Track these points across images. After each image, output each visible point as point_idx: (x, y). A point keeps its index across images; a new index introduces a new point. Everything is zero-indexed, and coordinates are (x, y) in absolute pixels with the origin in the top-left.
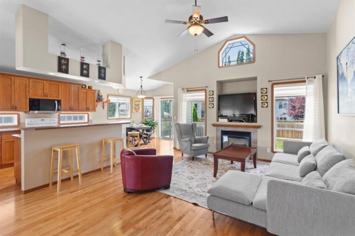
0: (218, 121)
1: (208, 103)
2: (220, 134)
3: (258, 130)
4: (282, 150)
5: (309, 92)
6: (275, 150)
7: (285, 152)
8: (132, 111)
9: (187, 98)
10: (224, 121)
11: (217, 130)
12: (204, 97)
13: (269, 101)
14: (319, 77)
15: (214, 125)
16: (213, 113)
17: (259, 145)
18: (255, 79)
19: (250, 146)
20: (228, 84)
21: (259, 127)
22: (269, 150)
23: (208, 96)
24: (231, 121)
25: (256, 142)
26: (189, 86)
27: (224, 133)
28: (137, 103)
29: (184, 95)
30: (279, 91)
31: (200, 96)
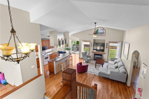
2: (94, 55)
5: (118, 45)
6: (108, 59)
7: (111, 60)
10: (95, 51)
13: (108, 47)
14: (121, 42)
15: (92, 52)
16: (92, 48)
17: (104, 58)
18: (105, 40)
19: (102, 58)
21: (105, 53)
22: (107, 59)
23: (91, 44)
24: (97, 51)
26: (85, 40)
27: (95, 54)
29: (83, 42)
30: (111, 44)
31: (88, 43)
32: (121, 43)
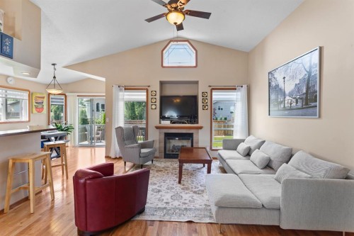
0: (160, 123)
1: (150, 104)
2: (163, 136)
3: (200, 130)
4: (222, 148)
5: (237, 97)
6: (213, 148)
7: (224, 149)
8: (30, 112)
9: (125, 97)
10: (167, 123)
11: (160, 133)
12: (145, 97)
13: (209, 104)
14: (245, 86)
15: (157, 128)
16: (154, 114)
17: (201, 144)
18: (197, 83)
19: (192, 146)
20: (168, 85)
21: (201, 128)
22: (208, 148)
23: (150, 97)
24: (174, 123)
25: (197, 143)
26: (127, 84)
27: (169, 136)
28: (40, 100)
29: (121, 93)
30: (217, 96)
31: (141, 96)
32: (244, 90)
